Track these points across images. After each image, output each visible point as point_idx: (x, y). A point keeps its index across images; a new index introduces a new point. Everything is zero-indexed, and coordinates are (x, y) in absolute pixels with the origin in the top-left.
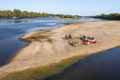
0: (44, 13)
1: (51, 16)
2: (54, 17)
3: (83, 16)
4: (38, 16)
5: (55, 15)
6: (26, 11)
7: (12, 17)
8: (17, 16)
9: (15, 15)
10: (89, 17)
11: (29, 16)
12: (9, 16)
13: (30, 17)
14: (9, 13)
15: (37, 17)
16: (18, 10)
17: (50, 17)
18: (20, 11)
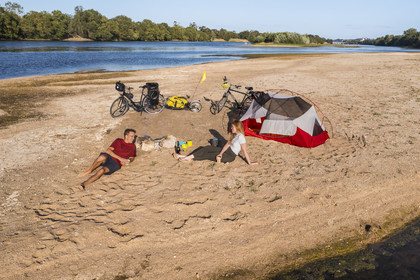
0: (193, 25)
1: (218, 36)
2: (231, 40)
3: (339, 40)
4: (169, 37)
5: (233, 35)
6: (126, 18)
7: (66, 36)
8: (86, 35)
9: (81, 28)
10: (360, 43)
11: (136, 35)
12: (54, 32)
13: (139, 40)
14: (56, 23)
15: (166, 39)
16: (92, 11)
17: (216, 40)
18: (101, 17)
